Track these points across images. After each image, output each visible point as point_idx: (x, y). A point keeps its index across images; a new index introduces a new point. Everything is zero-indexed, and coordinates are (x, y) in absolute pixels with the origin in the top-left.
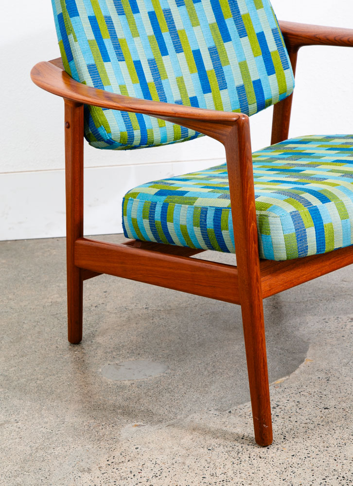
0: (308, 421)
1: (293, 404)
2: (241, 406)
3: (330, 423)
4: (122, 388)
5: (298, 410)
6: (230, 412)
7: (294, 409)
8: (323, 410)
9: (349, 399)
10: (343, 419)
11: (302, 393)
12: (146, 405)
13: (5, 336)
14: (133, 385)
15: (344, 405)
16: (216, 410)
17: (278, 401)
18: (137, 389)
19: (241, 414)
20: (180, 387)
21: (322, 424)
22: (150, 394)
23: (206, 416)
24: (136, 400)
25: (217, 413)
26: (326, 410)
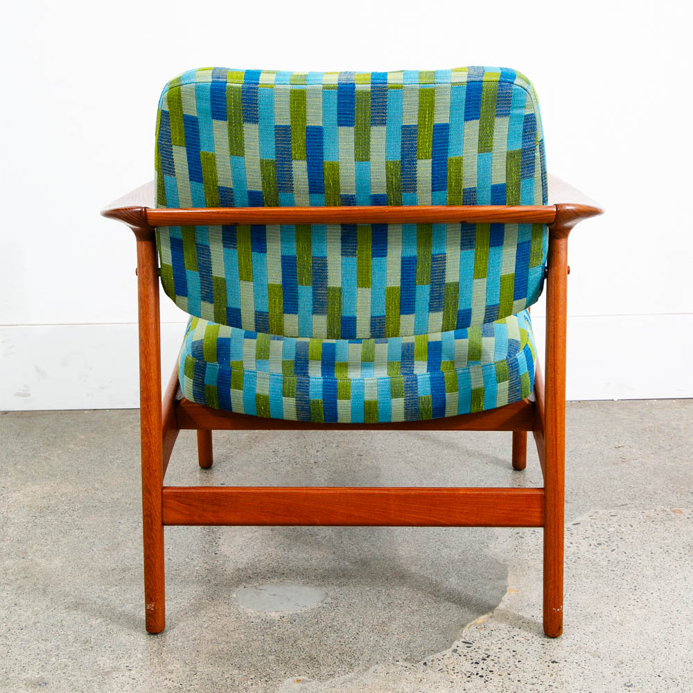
0: (535, 680)
1: (508, 654)
2: (439, 655)
3: (566, 685)
4: (271, 623)
5: (517, 663)
6: (425, 664)
7: (511, 662)
8: (551, 664)
9: (580, 648)
10: (581, 679)
11: (516, 638)
12: (307, 649)
13: (96, 540)
14: (284, 620)
15: (577, 657)
16: (406, 660)
17: (487, 650)
18: (291, 625)
19: (440, 667)
20: (348, 624)
21: (555, 685)
22: (310, 633)
23: (392, 669)
24: (291, 642)
25: (409, 665)
26: (555, 664)
